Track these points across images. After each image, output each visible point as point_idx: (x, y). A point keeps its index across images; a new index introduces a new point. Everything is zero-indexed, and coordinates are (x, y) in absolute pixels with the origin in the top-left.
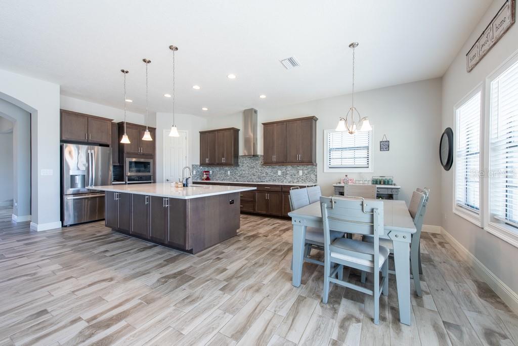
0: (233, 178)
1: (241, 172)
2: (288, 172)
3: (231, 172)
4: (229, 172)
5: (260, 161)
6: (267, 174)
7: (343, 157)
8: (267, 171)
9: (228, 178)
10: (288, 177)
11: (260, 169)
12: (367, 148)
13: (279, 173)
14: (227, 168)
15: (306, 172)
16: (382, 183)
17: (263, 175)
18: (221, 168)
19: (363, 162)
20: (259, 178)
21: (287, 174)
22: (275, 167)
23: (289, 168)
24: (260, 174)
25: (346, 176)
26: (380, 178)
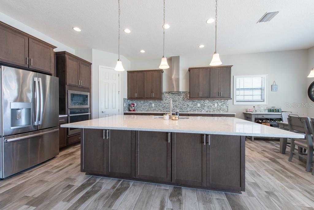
0: (157, 109)
1: (164, 105)
2: (206, 105)
3: (155, 105)
4: (153, 105)
5: (182, 97)
6: (188, 106)
7: (245, 94)
8: (188, 104)
9: (153, 109)
10: (206, 108)
11: (182, 102)
12: (261, 89)
13: (199, 105)
14: (151, 102)
15: (220, 105)
16: (275, 111)
17: (184, 107)
18: (146, 101)
19: (259, 98)
20: (181, 109)
21: (205, 106)
22: (195, 100)
23: (207, 101)
24: (182, 106)
25: (254, 107)
26: (273, 108)
